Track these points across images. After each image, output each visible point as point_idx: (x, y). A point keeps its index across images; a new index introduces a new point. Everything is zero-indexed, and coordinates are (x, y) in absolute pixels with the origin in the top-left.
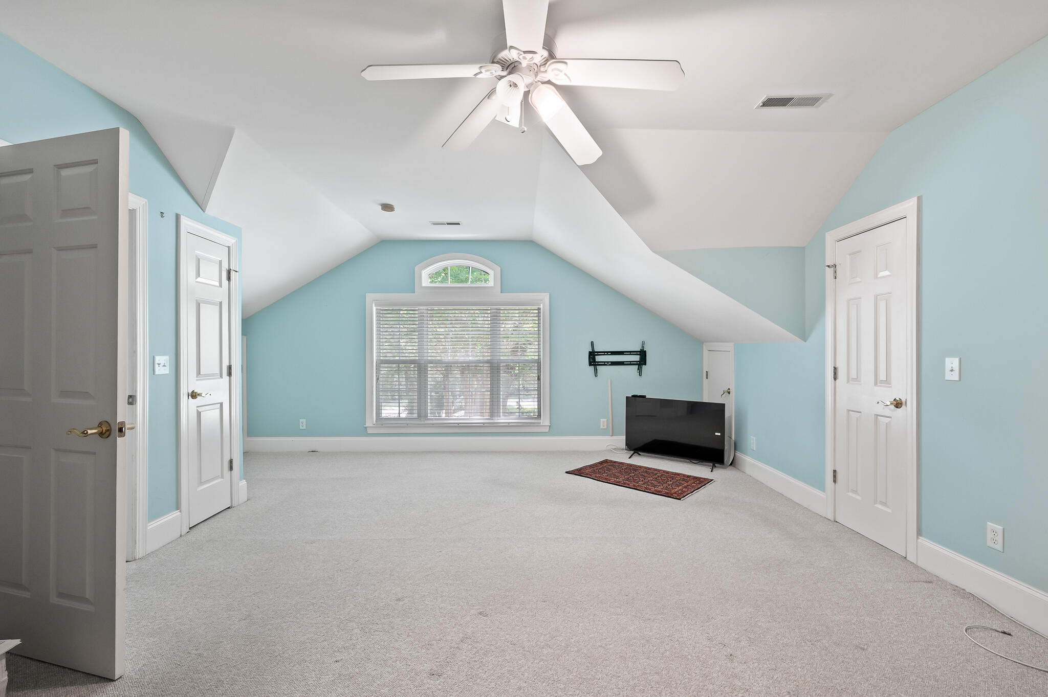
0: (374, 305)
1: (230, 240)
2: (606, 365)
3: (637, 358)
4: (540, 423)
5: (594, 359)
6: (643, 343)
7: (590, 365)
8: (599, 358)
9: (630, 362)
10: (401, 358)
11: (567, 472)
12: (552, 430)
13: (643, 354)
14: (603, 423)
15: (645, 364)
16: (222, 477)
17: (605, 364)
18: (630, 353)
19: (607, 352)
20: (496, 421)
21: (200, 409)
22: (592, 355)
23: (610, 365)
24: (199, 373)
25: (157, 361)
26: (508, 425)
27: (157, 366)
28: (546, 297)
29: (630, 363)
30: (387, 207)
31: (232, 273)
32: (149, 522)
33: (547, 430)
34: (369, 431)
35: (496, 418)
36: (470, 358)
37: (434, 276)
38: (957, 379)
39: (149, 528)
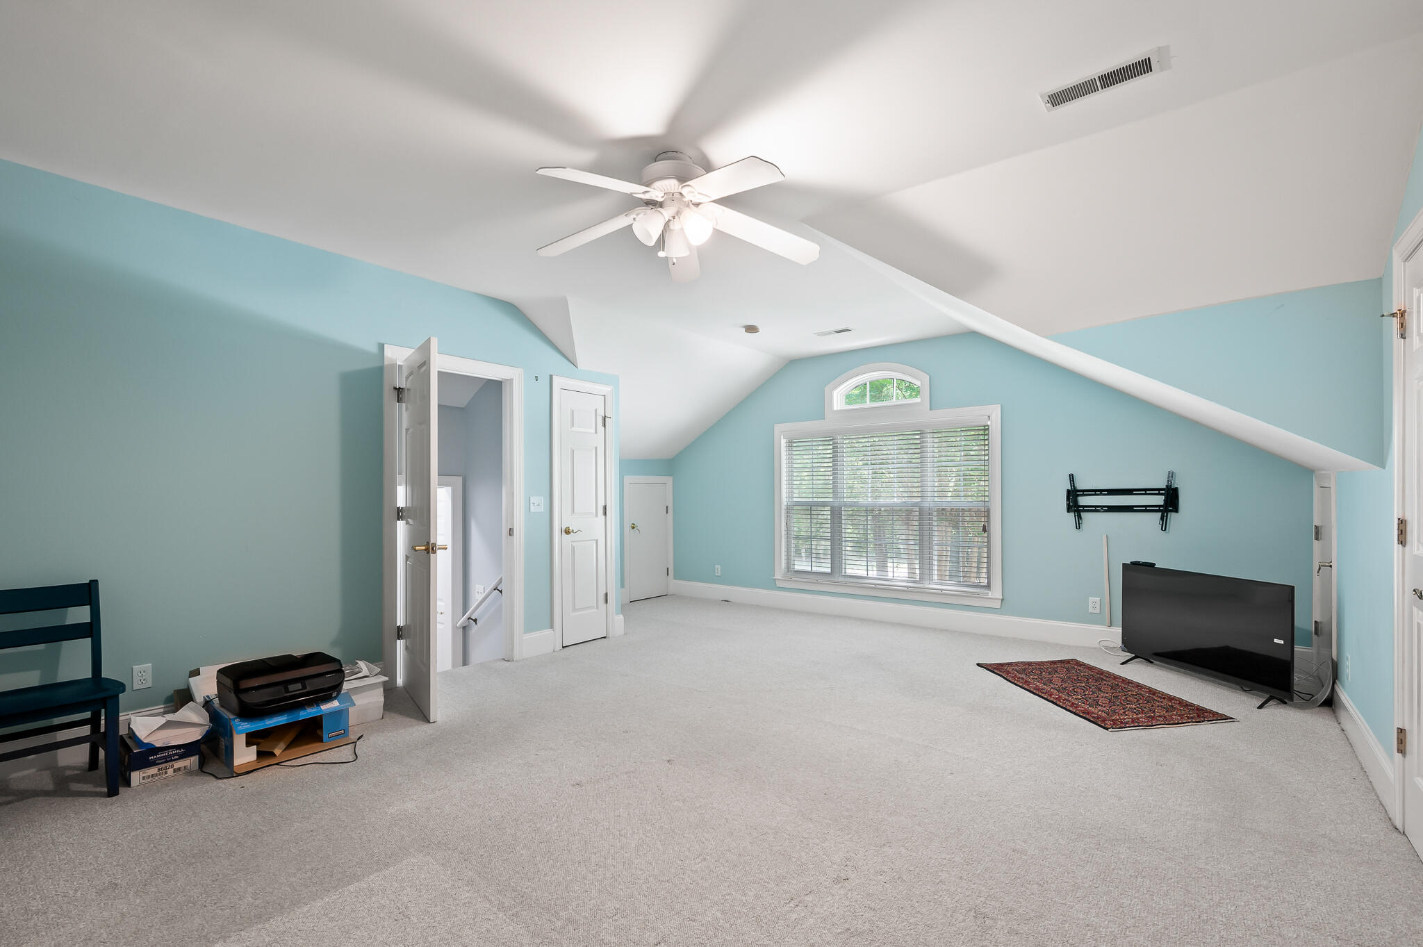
0: (782, 437)
1: (605, 389)
2: (1098, 511)
3: (1159, 500)
4: (987, 594)
5: (1076, 502)
6: (1172, 475)
7: (1069, 509)
8: (1083, 501)
9: (1146, 506)
10: (815, 499)
11: (978, 665)
12: (1005, 606)
13: (1171, 493)
14: (1093, 603)
15: (1176, 510)
16: (597, 608)
17: (1095, 509)
18: (1146, 492)
19: (1101, 491)
20: (926, 586)
21: (574, 544)
22: (1073, 495)
23: (1105, 511)
24: (573, 511)
25: (532, 501)
26: (942, 593)
27: (532, 505)
28: (995, 412)
29: (1146, 509)
30: (751, 329)
31: (607, 419)
32: (525, 633)
33: (998, 605)
34: (779, 584)
35: (927, 582)
36: (895, 500)
37: (849, 398)
39: (525, 638)
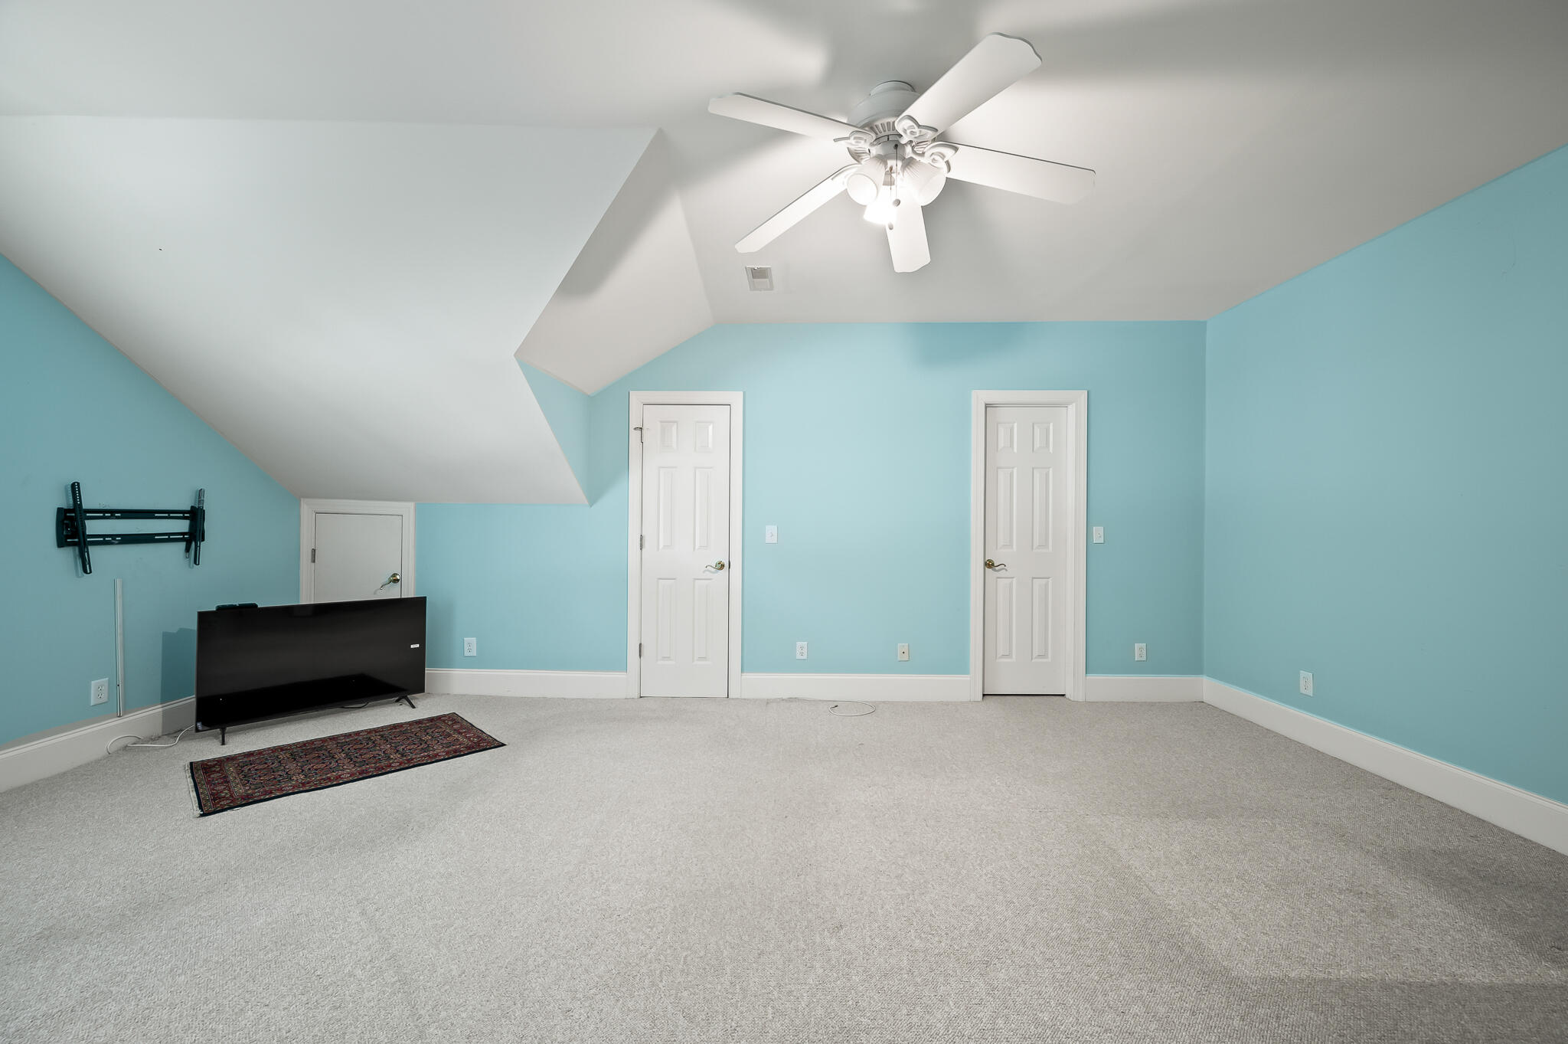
2: (111, 542)
3: (182, 526)
5: (75, 528)
6: (200, 494)
7: (62, 542)
8: (87, 527)
9: (168, 534)
13: (195, 515)
14: (99, 687)
15: (204, 538)
17: (107, 540)
18: (169, 514)
19: (114, 511)
22: (70, 517)
23: (121, 543)
29: (169, 538)
38: (776, 542)
